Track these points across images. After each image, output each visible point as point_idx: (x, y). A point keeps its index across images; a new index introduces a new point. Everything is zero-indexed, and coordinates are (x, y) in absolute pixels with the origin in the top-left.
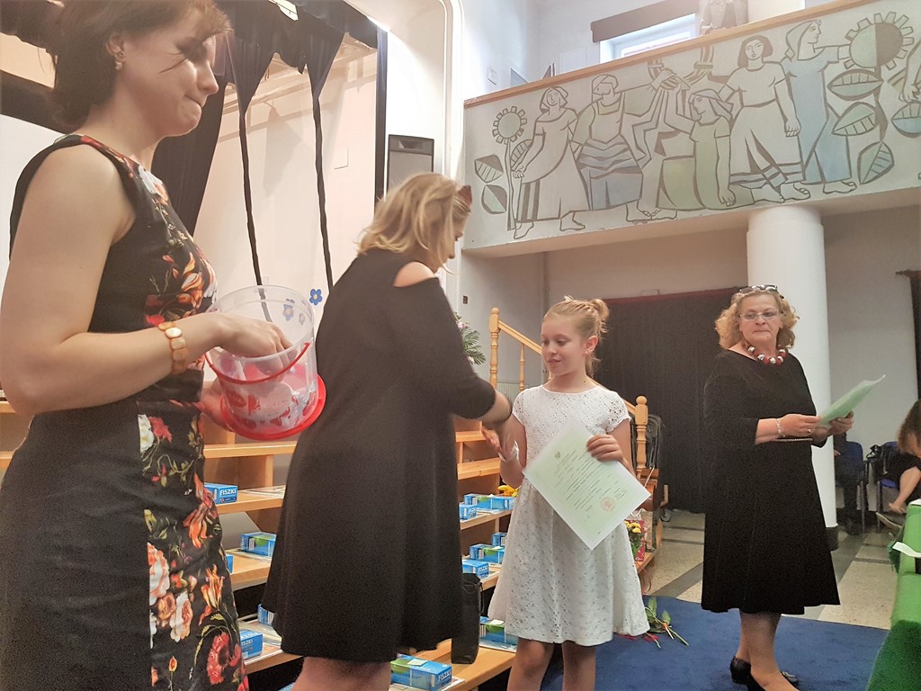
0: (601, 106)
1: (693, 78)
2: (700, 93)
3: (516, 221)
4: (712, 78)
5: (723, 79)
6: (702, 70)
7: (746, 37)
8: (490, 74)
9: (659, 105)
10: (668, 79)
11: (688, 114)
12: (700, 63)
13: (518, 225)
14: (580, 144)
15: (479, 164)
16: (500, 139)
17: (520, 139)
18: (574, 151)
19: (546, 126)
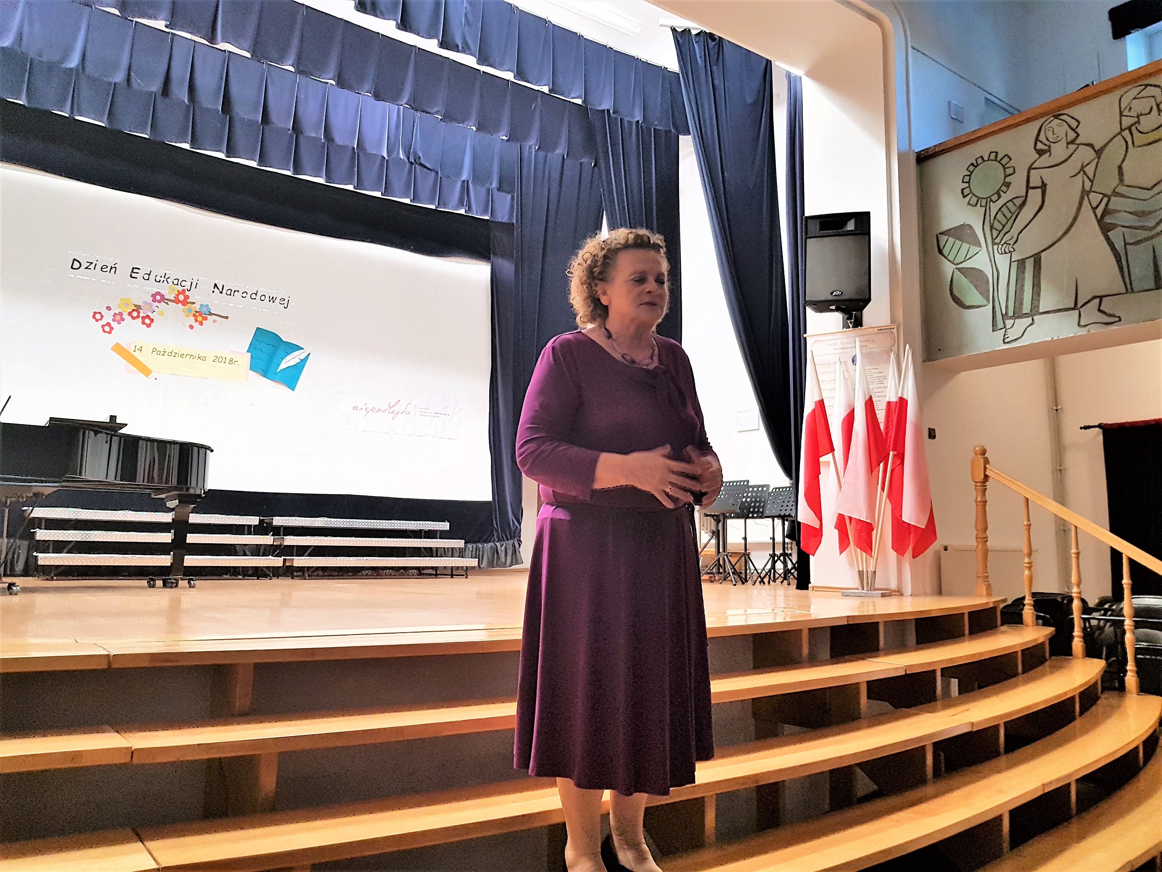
0: (1136, 134)
3: (1005, 315)
8: (953, 110)
13: (1009, 323)
14: (1105, 195)
16: (974, 200)
17: (1005, 198)
18: (1094, 206)
19: (1046, 174)
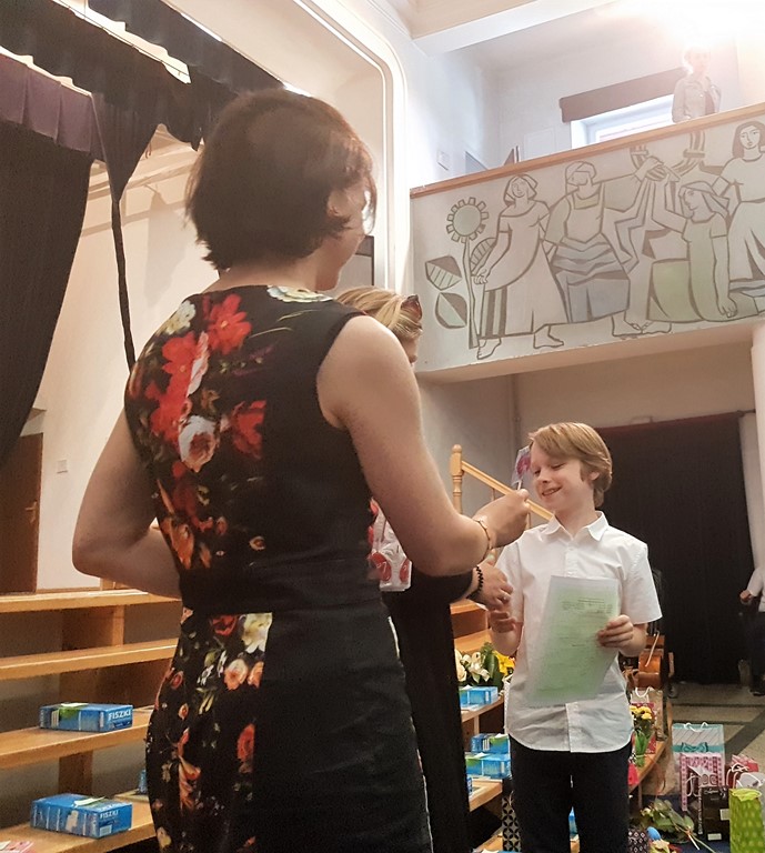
0: (576, 198)
1: (683, 168)
2: (692, 186)
3: (479, 337)
4: (703, 167)
5: (718, 170)
6: (693, 159)
7: (740, 123)
8: (441, 156)
9: (645, 199)
10: (654, 169)
11: (678, 210)
12: (689, 151)
13: (482, 342)
14: (554, 244)
15: (430, 266)
16: (457, 236)
17: (480, 237)
18: (547, 250)
19: (512, 222)
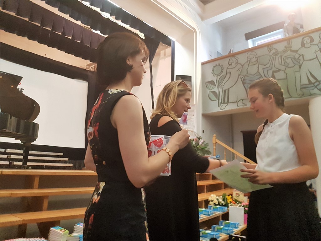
1: (284, 51)
2: (287, 57)
3: (221, 103)
4: (291, 51)
6: (288, 49)
7: (304, 36)
8: (210, 53)
9: (272, 61)
10: (275, 52)
12: (286, 46)
13: (222, 105)
14: (244, 76)
15: (207, 84)
16: (214, 75)
17: (221, 75)
18: (241, 78)
19: (231, 70)
